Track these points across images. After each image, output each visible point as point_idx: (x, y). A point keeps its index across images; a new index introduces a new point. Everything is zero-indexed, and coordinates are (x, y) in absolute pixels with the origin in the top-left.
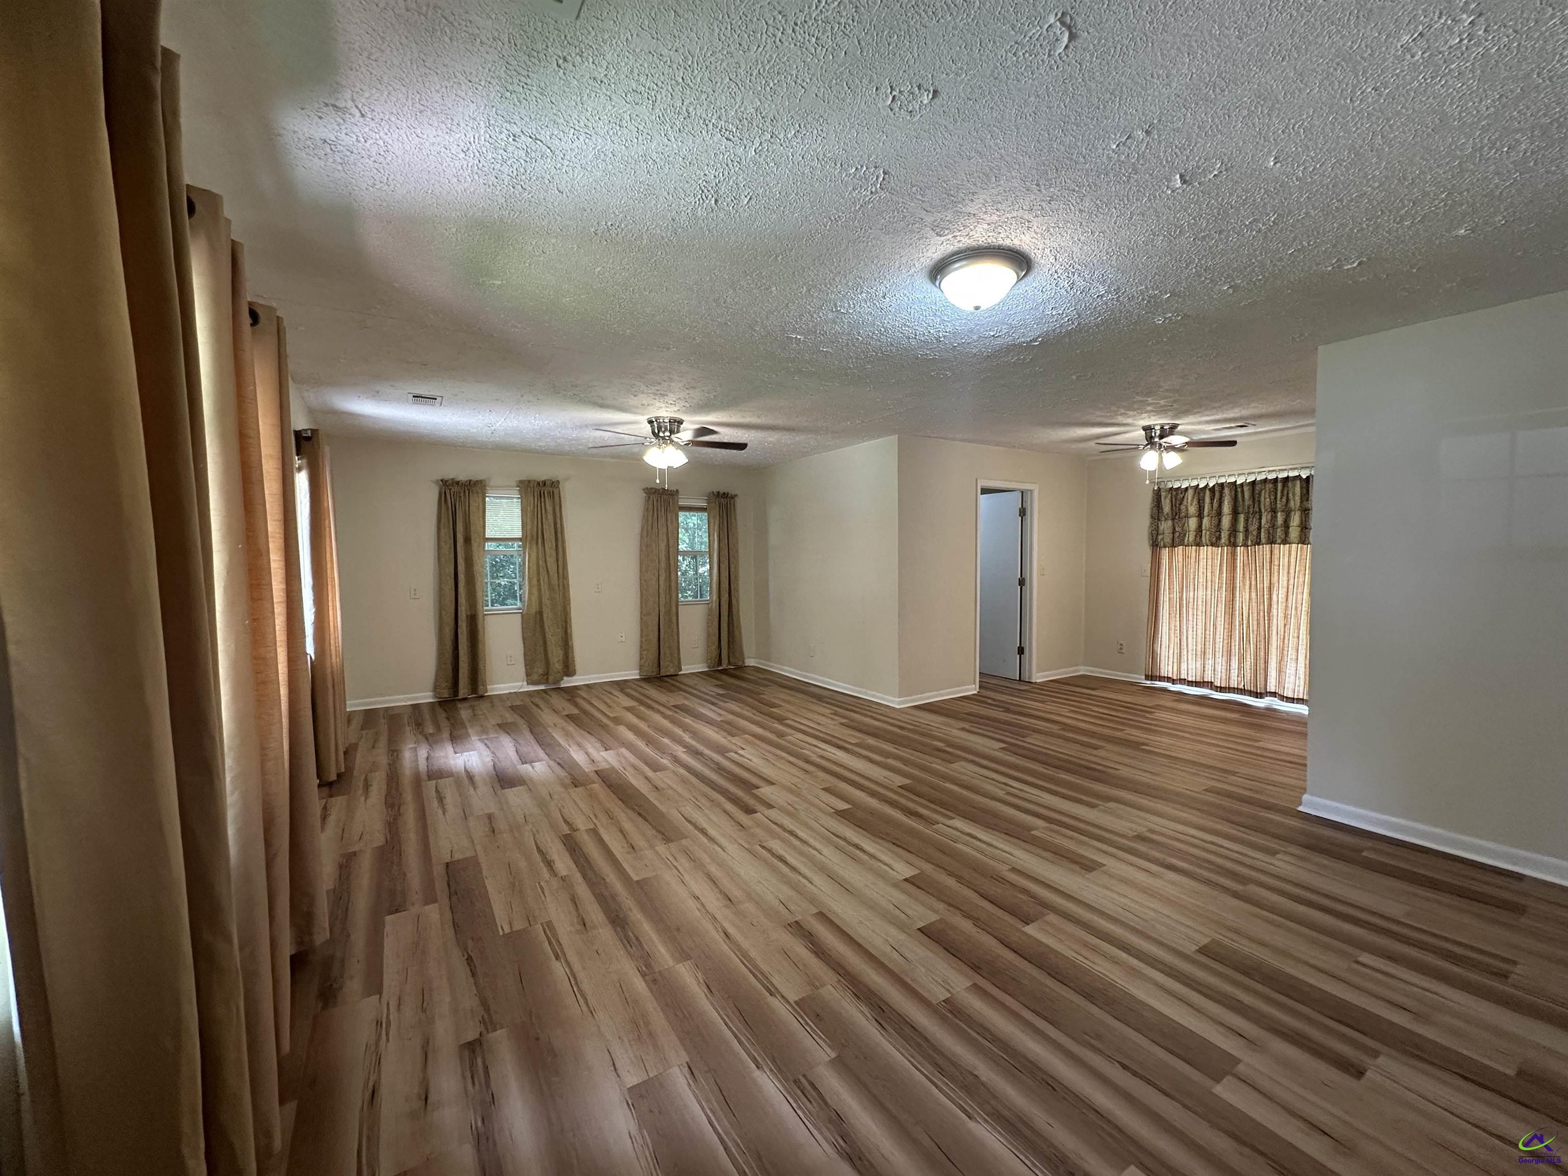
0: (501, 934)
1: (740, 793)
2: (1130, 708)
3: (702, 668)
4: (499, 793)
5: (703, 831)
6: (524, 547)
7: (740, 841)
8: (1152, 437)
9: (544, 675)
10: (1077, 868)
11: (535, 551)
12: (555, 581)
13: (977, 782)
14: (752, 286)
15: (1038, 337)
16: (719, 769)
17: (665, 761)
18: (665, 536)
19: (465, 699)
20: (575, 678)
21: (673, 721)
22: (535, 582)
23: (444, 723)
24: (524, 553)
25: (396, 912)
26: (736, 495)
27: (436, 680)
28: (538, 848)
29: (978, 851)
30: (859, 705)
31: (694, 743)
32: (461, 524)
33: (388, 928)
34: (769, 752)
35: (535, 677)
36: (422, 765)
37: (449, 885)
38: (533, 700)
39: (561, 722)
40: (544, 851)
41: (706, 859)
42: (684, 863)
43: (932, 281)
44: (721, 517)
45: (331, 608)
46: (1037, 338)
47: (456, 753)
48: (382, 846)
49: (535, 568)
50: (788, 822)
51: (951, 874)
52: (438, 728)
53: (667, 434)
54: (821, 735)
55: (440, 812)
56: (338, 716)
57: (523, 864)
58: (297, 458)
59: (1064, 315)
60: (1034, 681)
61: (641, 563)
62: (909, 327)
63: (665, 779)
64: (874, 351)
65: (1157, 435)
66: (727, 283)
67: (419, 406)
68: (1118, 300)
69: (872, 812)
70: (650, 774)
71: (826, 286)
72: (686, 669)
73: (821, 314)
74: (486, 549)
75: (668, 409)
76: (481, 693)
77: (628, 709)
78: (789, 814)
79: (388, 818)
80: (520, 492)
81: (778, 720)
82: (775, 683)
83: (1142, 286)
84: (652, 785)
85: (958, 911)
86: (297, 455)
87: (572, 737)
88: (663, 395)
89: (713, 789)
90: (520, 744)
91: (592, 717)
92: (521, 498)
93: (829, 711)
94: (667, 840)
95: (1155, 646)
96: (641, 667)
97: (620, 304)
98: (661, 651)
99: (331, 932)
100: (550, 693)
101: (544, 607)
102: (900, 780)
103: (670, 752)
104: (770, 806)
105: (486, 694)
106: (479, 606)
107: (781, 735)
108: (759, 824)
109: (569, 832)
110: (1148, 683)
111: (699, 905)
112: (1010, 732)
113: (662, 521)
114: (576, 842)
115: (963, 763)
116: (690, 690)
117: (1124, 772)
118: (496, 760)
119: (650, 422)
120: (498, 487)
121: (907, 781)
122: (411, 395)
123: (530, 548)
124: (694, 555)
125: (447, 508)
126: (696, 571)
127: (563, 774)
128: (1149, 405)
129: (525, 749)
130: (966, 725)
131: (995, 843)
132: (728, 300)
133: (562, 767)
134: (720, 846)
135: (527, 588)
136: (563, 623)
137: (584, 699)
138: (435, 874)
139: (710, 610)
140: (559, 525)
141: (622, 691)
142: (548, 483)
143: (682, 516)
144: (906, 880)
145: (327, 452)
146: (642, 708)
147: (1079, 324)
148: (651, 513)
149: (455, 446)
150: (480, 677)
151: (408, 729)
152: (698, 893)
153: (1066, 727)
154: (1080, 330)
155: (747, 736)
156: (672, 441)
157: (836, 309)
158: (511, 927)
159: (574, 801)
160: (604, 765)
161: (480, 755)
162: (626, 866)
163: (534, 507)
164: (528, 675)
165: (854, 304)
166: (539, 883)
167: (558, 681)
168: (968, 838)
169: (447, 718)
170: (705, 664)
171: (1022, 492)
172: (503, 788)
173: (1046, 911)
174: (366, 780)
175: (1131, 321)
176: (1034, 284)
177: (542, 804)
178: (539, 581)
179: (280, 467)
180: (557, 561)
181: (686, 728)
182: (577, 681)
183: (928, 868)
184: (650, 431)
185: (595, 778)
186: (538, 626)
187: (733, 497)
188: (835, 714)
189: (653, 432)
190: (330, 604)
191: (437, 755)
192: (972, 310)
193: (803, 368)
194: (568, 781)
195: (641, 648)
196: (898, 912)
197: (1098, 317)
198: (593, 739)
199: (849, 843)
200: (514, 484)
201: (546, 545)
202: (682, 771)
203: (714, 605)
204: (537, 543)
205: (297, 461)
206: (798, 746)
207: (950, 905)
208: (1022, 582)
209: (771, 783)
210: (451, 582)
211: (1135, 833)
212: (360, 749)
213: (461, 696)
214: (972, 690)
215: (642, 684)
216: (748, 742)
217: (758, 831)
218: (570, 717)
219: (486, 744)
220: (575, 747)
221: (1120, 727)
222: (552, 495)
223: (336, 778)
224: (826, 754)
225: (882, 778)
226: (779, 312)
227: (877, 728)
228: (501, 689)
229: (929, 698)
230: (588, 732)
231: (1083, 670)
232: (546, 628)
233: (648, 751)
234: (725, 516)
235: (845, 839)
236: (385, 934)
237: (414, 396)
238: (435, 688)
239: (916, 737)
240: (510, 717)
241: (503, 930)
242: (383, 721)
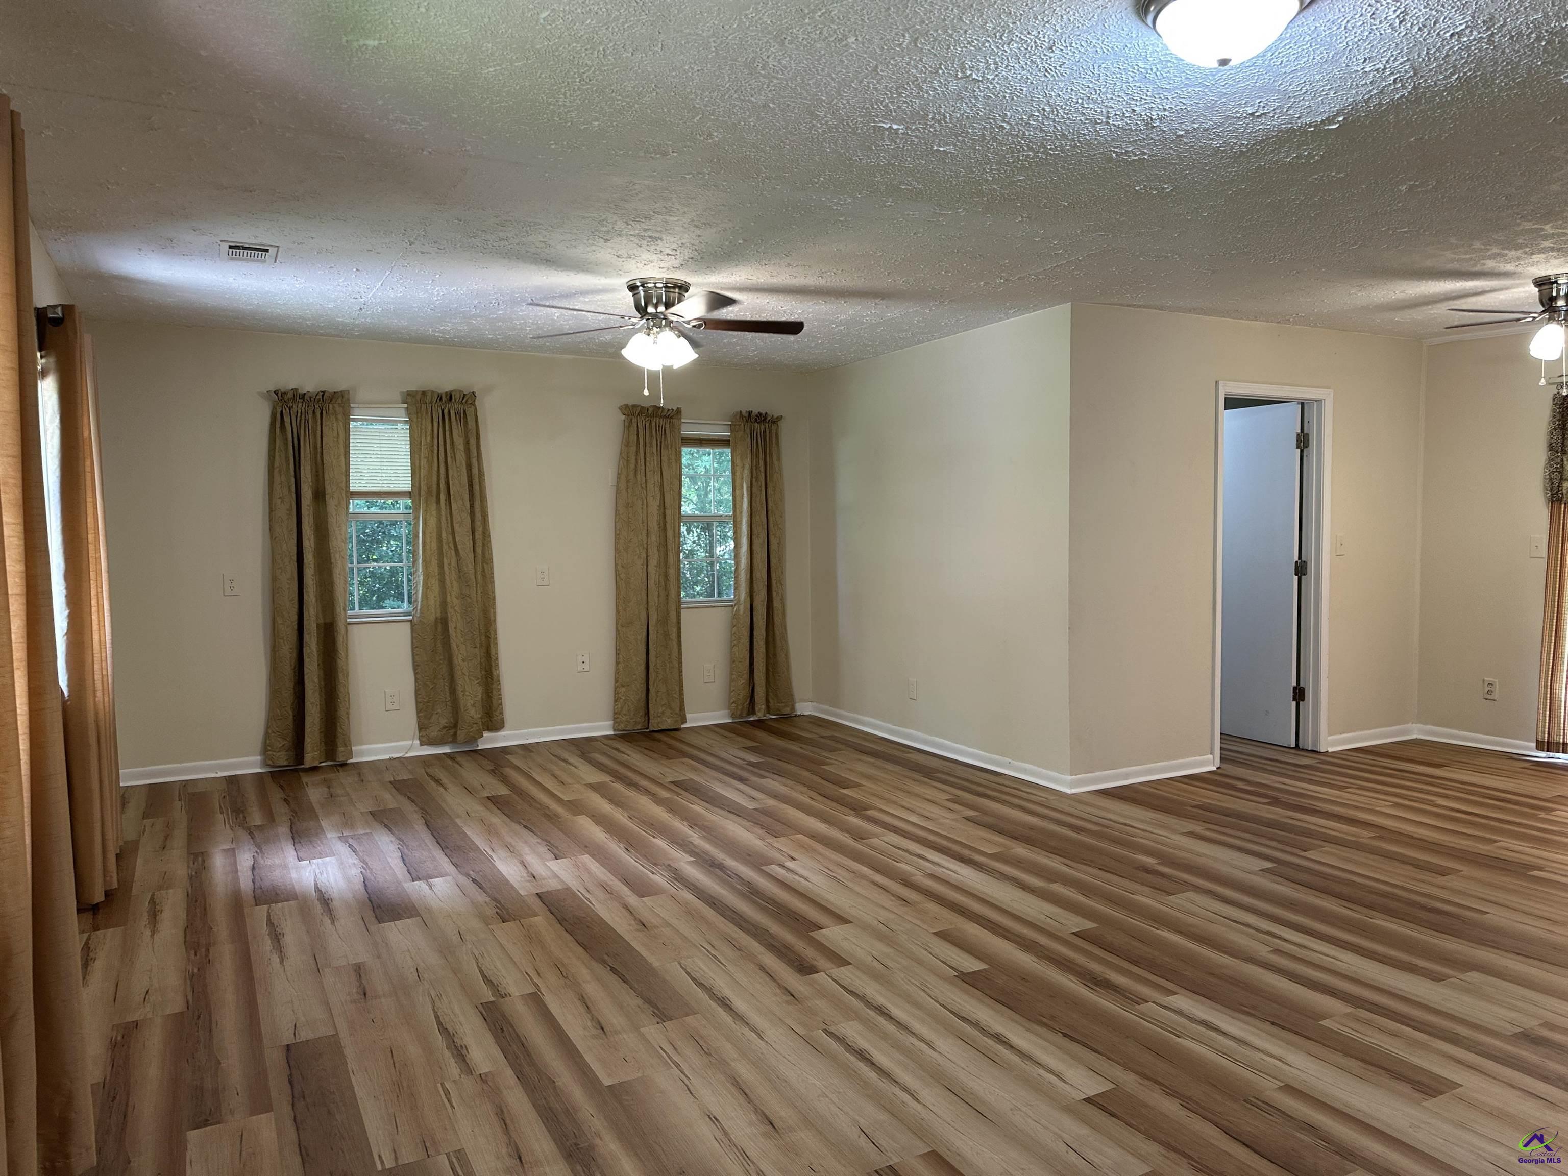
0: (379, 1168)
1: (788, 937)
2: (1502, 799)
3: (720, 717)
4: (373, 928)
5: (725, 1003)
6: (416, 508)
7: (789, 1021)
8: (1553, 299)
9: (450, 728)
10: (1405, 1088)
11: (434, 513)
12: (469, 567)
13: (1219, 930)
14: (813, 36)
15: (1338, 115)
16: (752, 893)
17: (659, 879)
18: (657, 489)
19: (314, 769)
20: (502, 733)
21: (672, 808)
22: (434, 567)
23: (280, 809)
24: (416, 518)
25: (206, 1125)
26: (780, 418)
27: (267, 735)
28: (439, 1023)
29: (1223, 1053)
30: (998, 787)
31: (707, 846)
32: (308, 468)
33: (192, 1153)
34: (840, 865)
35: (434, 732)
36: (245, 882)
37: (291, 1083)
38: (429, 771)
39: (477, 808)
40: (450, 1030)
41: (728, 1050)
42: (690, 1057)
43: (1139, 16)
44: (755, 455)
45: (94, 609)
46: (1335, 116)
47: (300, 859)
48: (182, 1013)
49: (434, 545)
50: (872, 990)
51: (1171, 1092)
52: (270, 817)
53: (661, 309)
54: (931, 837)
55: (276, 959)
56: (107, 794)
57: (414, 1050)
58: (39, 354)
59: (1388, 72)
60: (1322, 751)
61: (617, 536)
62: (1095, 102)
63: (658, 910)
64: (1030, 149)
65: (1562, 293)
66: (769, 33)
67: (240, 263)
68: (1490, 41)
69: (1025, 978)
70: (632, 900)
71: (945, 31)
72: (694, 720)
73: (936, 84)
74: (351, 510)
75: (662, 265)
76: (341, 758)
77: (595, 787)
78: (876, 976)
79: (190, 968)
80: (408, 412)
81: (854, 809)
82: (849, 746)
83: (1537, 11)
84: (635, 919)
85: (1185, 1160)
86: (40, 350)
87: (498, 836)
88: (654, 239)
89: (741, 927)
90: (407, 847)
91: (531, 800)
92: (410, 422)
93: (946, 796)
94: (662, 1016)
95: (1556, 686)
96: (616, 716)
97: (581, 75)
98: (651, 687)
99: (99, 1151)
100: (459, 759)
101: (451, 612)
102: (1077, 923)
103: (667, 862)
104: (842, 961)
105: (349, 761)
106: (339, 610)
107: (859, 836)
108: (822, 993)
109: (492, 999)
110: (1543, 756)
111: (719, 1135)
112: (1279, 841)
113: (653, 463)
114: (504, 1016)
115: (1191, 895)
116: (703, 756)
117: (1497, 917)
118: (369, 875)
119: (632, 288)
120: (369, 404)
121: (1089, 925)
122: (227, 245)
123: (426, 511)
124: (707, 524)
125: (286, 444)
126: (711, 552)
127: (481, 898)
128: (1546, 237)
129: (417, 854)
130: (1198, 828)
131: (1251, 1039)
132: (771, 62)
133: (481, 887)
134: (754, 1030)
135: (421, 578)
136: (483, 638)
137: (517, 768)
138: (268, 1065)
139: (735, 616)
140: (475, 471)
141: (584, 756)
142: (456, 397)
143: (686, 452)
144: (1088, 1100)
145: (87, 342)
146: (619, 786)
147: (1415, 88)
148: (634, 449)
149: (300, 333)
150: (339, 730)
151: (220, 817)
152: (716, 1111)
153: (1384, 833)
154: (1418, 100)
155: (800, 836)
156: (669, 323)
157: (963, 72)
158: (396, 1158)
159: (501, 946)
160: (552, 885)
161: (341, 864)
162: (589, 1058)
163: (433, 438)
164: (422, 727)
165: (996, 63)
166: (442, 1084)
167: (474, 739)
168: (1202, 1029)
169: (285, 800)
170: (726, 712)
171: (1302, 404)
172: (380, 920)
173: (1348, 1165)
174: (152, 901)
175: (1514, 80)
176: (1330, 16)
177: (446, 950)
178: (441, 566)
179: (15, 365)
180: (473, 533)
181: (694, 822)
182: (505, 738)
183: (1129, 1081)
184: (633, 304)
185: (537, 905)
186: (439, 644)
187: (776, 421)
188: (956, 801)
189: (638, 307)
190: (94, 602)
191: (269, 862)
192: (1216, 65)
193: (901, 183)
194: (490, 911)
195: (616, 682)
196: (1072, 1156)
197: (1452, 74)
198: (534, 840)
199: (984, 1031)
200: (399, 398)
201: (454, 506)
202: (688, 896)
203: (742, 607)
204: (438, 501)
205: (41, 362)
206: (890, 856)
207: (1168, 1146)
208: (1301, 569)
209: (842, 920)
210: (292, 568)
211: (1519, 1030)
212: (141, 853)
213: (308, 763)
214: (1208, 763)
215: (618, 745)
216: (802, 846)
217: (820, 1004)
218: (494, 801)
219: (350, 846)
220: (503, 853)
221: (1488, 836)
222: (463, 417)
223: (103, 899)
224: (939, 871)
225: (1043, 917)
226: (861, 82)
227: (1032, 828)
228: (377, 752)
229: (1127, 776)
230: (525, 827)
231: (1416, 731)
232: (454, 645)
233: (629, 860)
234: (761, 456)
235: (976, 1025)
236: (188, 1161)
237: (231, 247)
238: (266, 749)
239: (1103, 845)
240: (390, 800)
241: (382, 1162)
242: (178, 804)
